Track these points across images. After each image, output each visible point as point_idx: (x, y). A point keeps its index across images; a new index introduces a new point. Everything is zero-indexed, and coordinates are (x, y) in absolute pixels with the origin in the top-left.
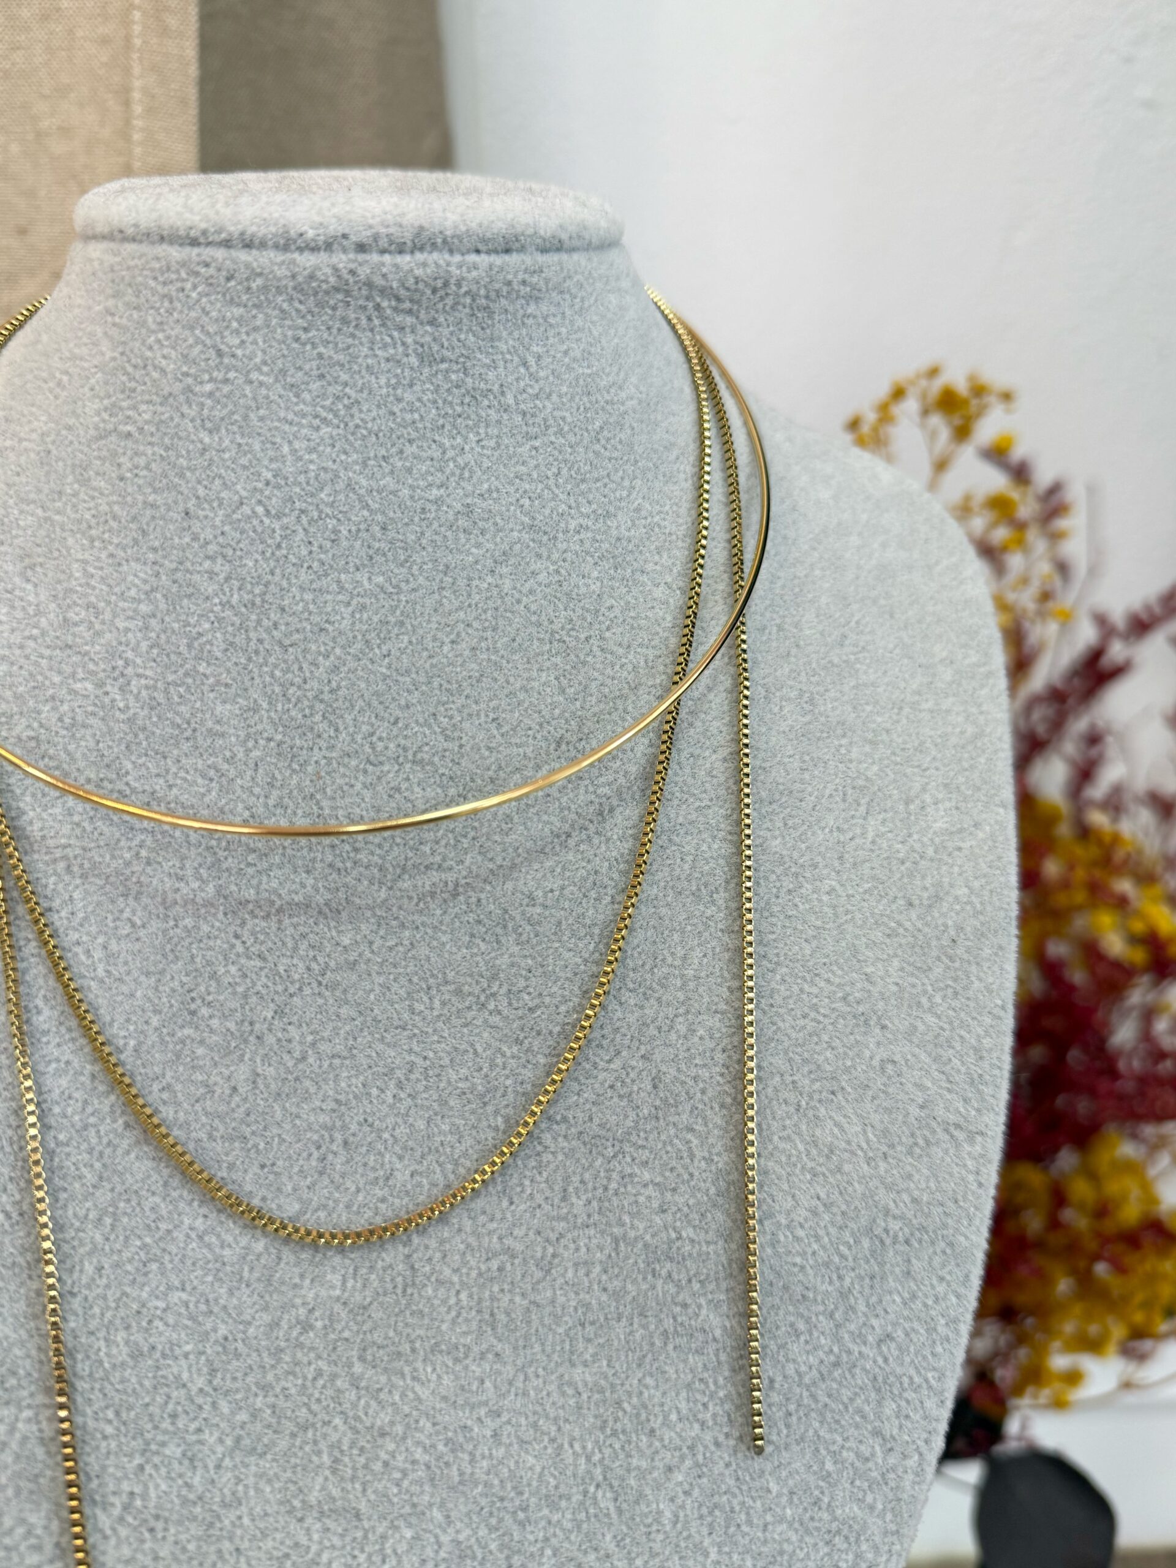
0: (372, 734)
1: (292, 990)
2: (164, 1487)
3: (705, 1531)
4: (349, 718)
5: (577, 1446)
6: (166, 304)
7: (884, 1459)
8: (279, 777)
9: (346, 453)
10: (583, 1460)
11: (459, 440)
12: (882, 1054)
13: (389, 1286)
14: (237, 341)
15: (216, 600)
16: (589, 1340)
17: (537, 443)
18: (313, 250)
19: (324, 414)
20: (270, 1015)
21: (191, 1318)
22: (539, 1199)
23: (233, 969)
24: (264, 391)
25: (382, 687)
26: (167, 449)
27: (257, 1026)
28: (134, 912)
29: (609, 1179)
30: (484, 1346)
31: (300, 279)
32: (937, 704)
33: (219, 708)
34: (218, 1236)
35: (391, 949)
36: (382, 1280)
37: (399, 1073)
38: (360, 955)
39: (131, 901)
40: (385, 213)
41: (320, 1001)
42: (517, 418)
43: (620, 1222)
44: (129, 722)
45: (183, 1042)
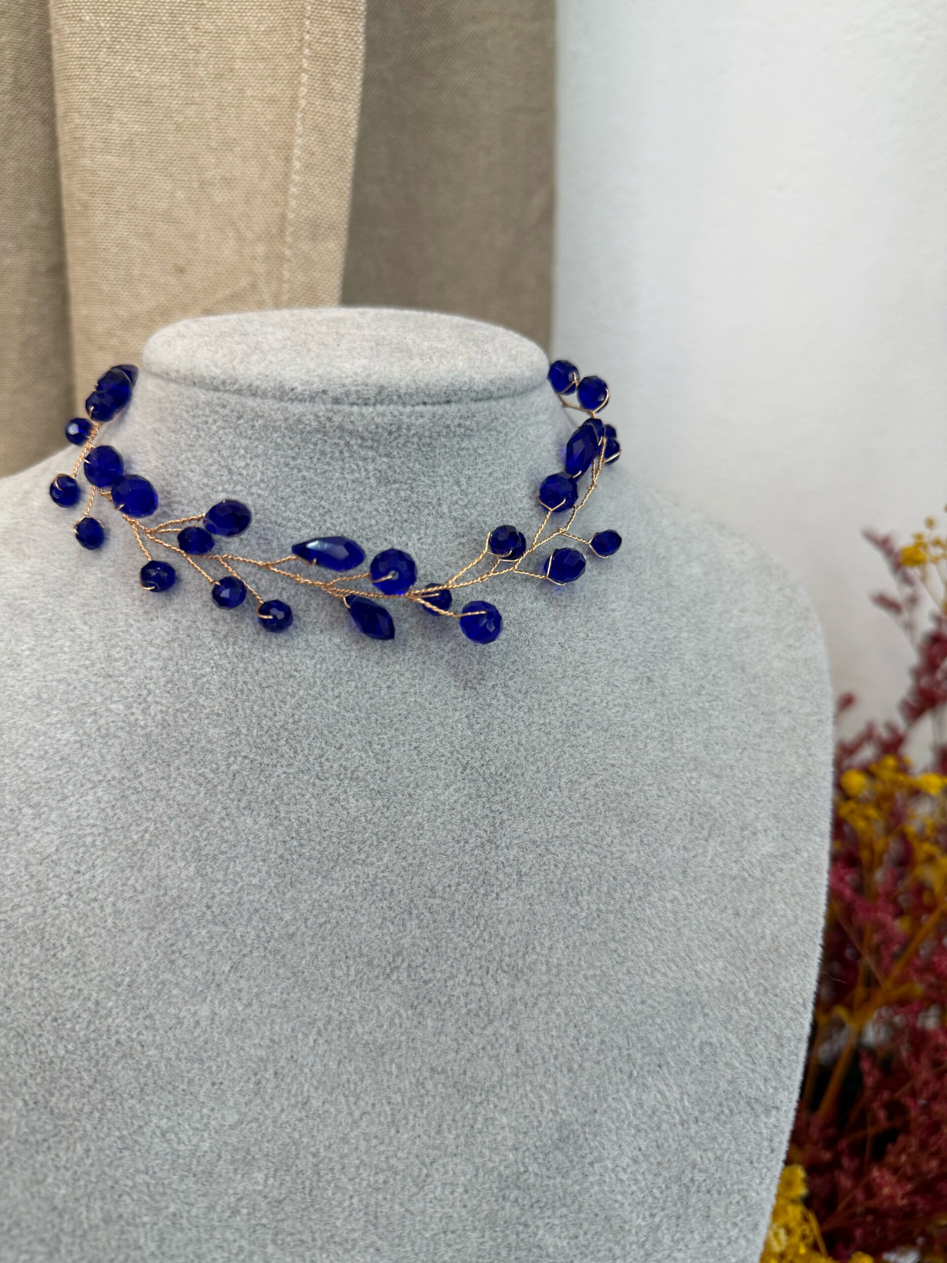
0: (321, 756)
1: (245, 952)
4: (305, 743)
6: (195, 433)
8: (249, 786)
11: (404, 538)
12: (703, 1036)
13: (300, 1187)
14: (243, 464)
15: (216, 651)
16: (449, 1246)
18: (300, 401)
20: (227, 969)
21: (151, 1196)
22: (419, 1130)
23: (203, 932)
25: (332, 720)
27: (217, 977)
29: (475, 1120)
30: (368, 1242)
31: (291, 422)
32: (774, 746)
33: (211, 731)
34: (176, 1134)
35: (321, 925)
36: (294, 1181)
37: (320, 1024)
38: (298, 928)
39: (135, 871)
40: (356, 374)
41: (265, 962)
42: (450, 523)
43: (481, 1155)
44: (147, 736)
45: (163, 983)
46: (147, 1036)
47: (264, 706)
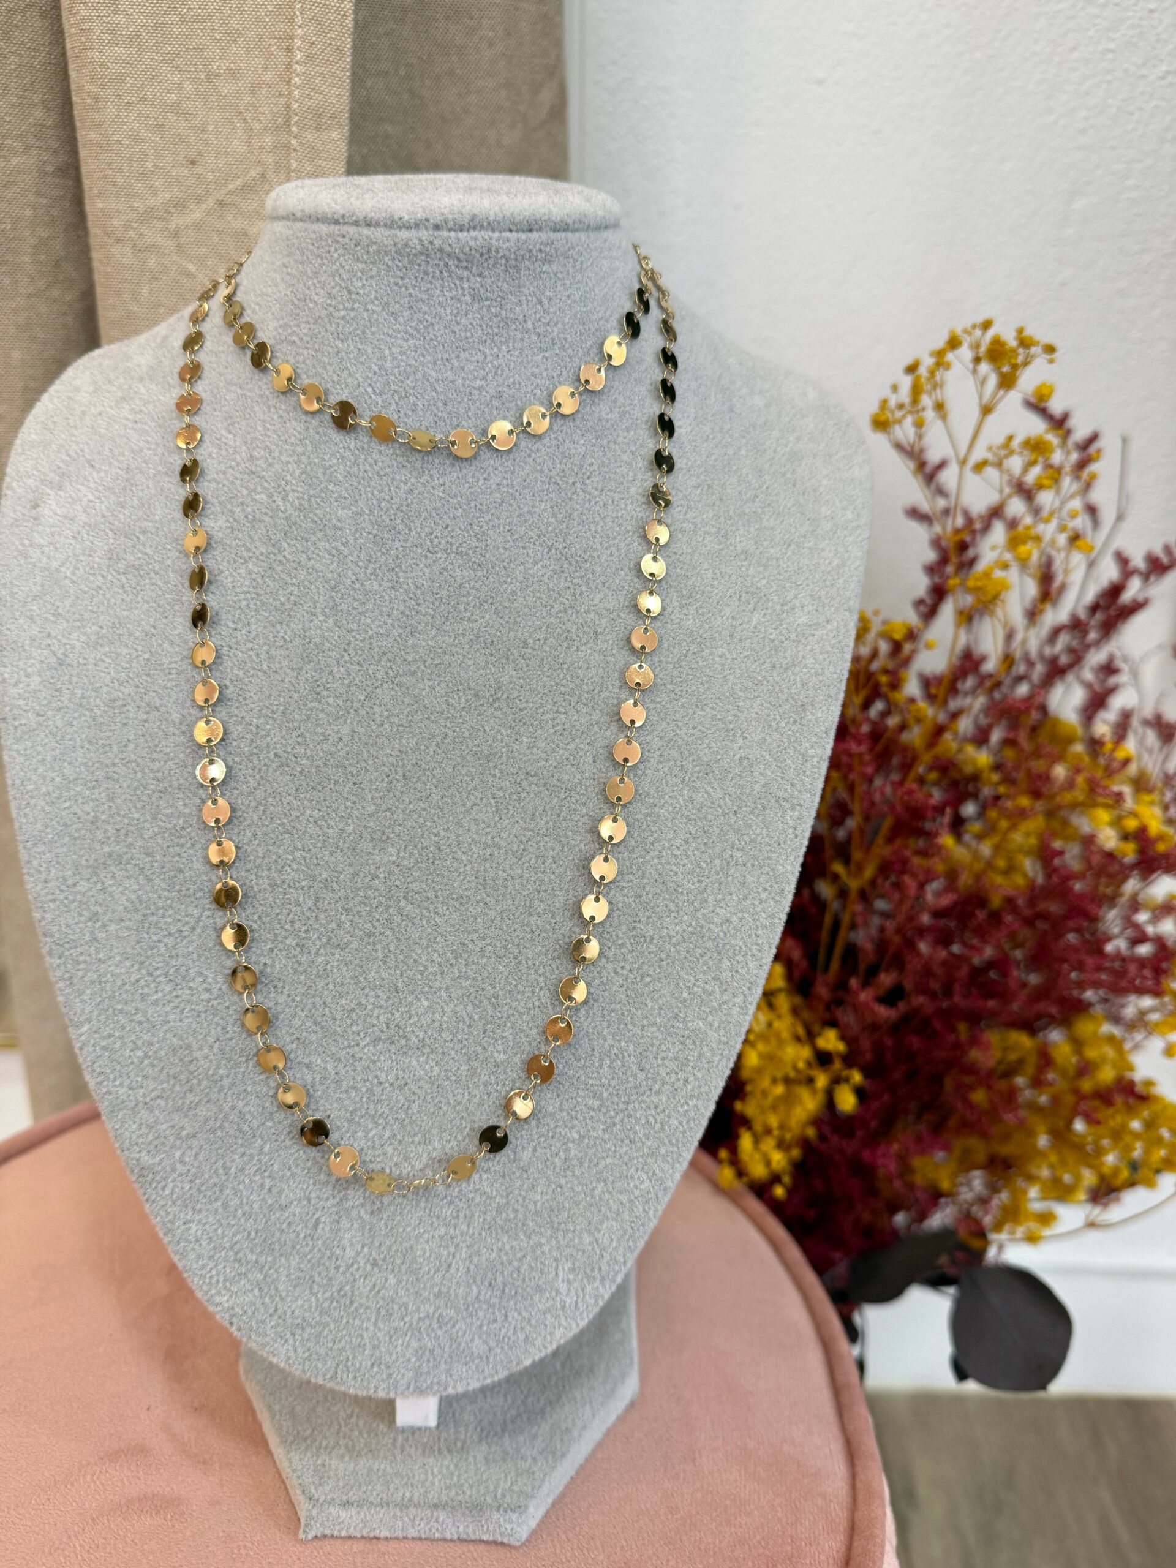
0: (431, 534)
2: (284, 962)
3: (605, 1024)
4: (418, 523)
5: (530, 963)
6: (319, 261)
7: (721, 997)
9: (424, 356)
10: (533, 972)
11: (496, 350)
12: (742, 754)
14: (360, 284)
16: (542, 901)
17: (547, 355)
18: (407, 228)
19: (411, 331)
20: (363, 698)
23: (342, 670)
24: (375, 316)
25: (439, 505)
26: (316, 351)
27: (355, 704)
28: (286, 633)
29: (561, 811)
30: (479, 898)
31: (399, 246)
32: (815, 544)
33: (340, 512)
35: (436, 665)
36: (421, 854)
37: (438, 739)
38: (418, 667)
40: (453, 205)
41: (393, 693)
42: (534, 338)
43: (566, 836)
44: (287, 519)
45: (311, 710)
46: (300, 750)
47: (382, 491)
